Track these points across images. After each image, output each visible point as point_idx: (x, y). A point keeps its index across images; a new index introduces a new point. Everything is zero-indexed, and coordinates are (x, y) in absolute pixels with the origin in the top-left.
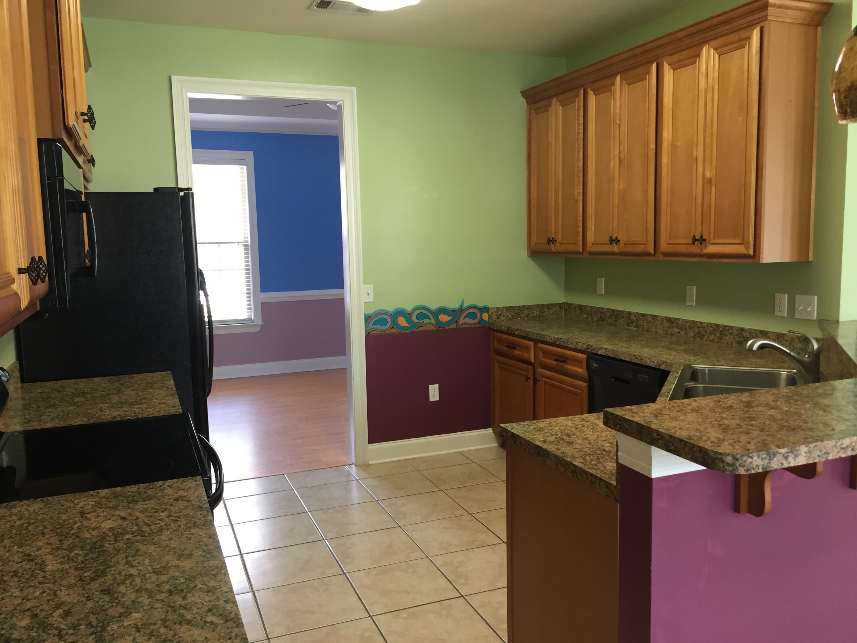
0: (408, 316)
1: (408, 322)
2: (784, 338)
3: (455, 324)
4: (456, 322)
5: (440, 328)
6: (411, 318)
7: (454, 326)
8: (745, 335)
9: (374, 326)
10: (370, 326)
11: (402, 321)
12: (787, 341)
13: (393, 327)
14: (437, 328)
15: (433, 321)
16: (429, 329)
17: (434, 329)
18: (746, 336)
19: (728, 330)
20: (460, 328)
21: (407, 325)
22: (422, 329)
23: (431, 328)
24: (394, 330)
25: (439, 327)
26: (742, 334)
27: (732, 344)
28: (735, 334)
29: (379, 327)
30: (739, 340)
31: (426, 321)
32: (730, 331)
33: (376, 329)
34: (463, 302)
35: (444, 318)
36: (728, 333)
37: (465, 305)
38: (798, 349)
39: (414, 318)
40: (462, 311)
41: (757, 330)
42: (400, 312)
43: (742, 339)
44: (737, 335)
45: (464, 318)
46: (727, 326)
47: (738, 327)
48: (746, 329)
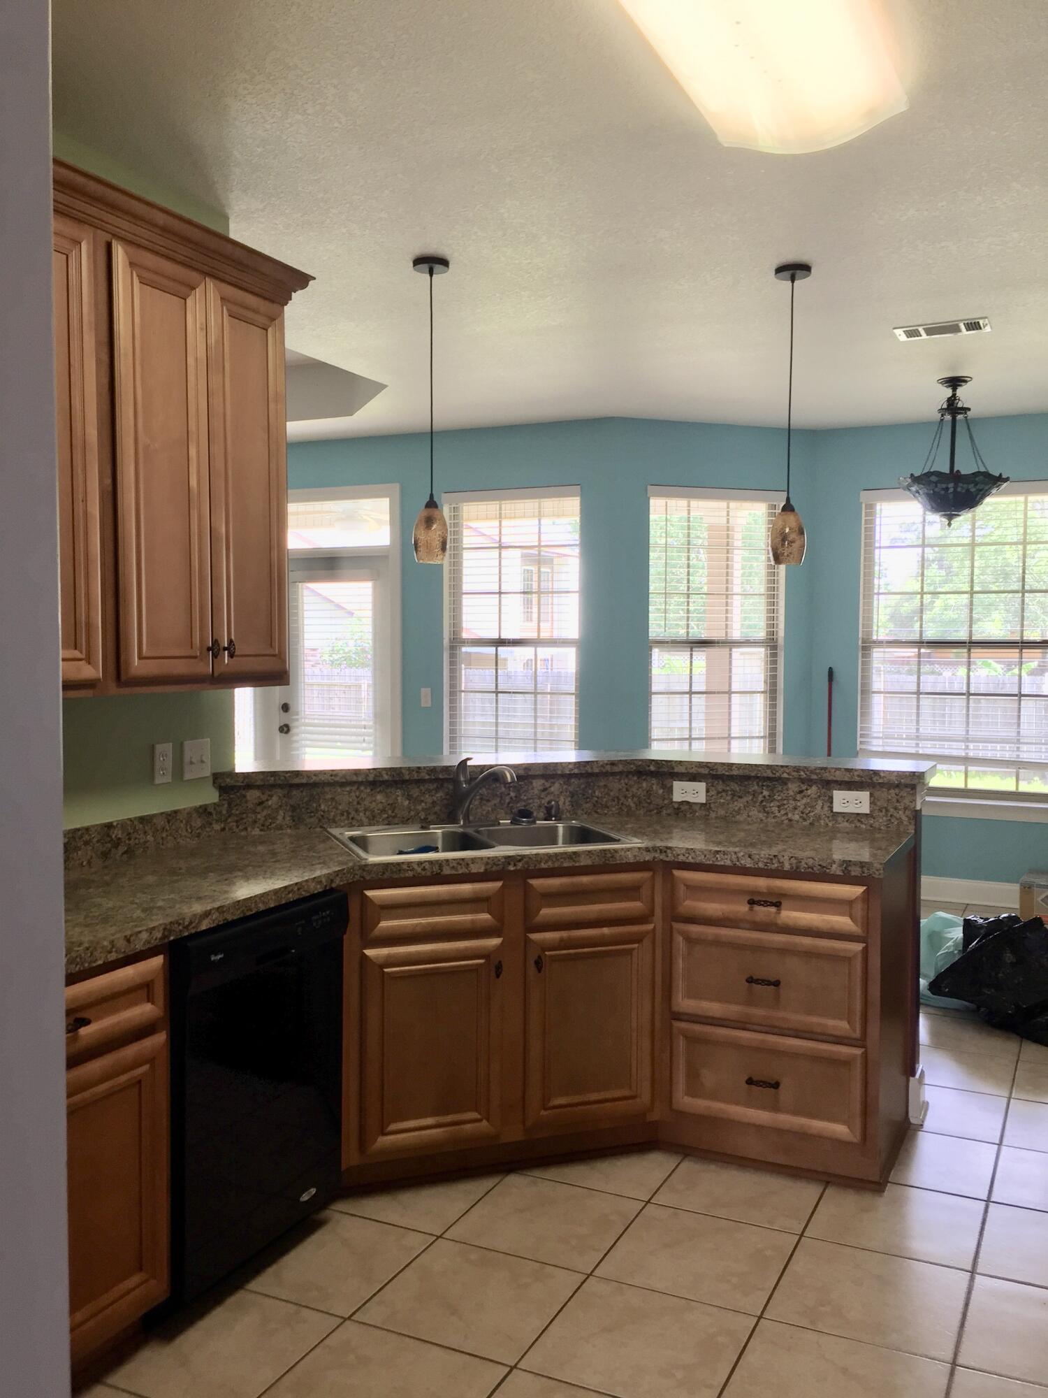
2: (178, 817)
8: (113, 836)
12: (182, 821)
18: (116, 837)
19: (81, 837)
26: (109, 836)
27: (89, 863)
28: (95, 840)
30: (104, 849)
32: (86, 837)
36: (80, 843)
38: (197, 829)
41: (135, 818)
43: (109, 845)
44: (98, 841)
46: (78, 830)
47: (101, 825)
48: (115, 824)
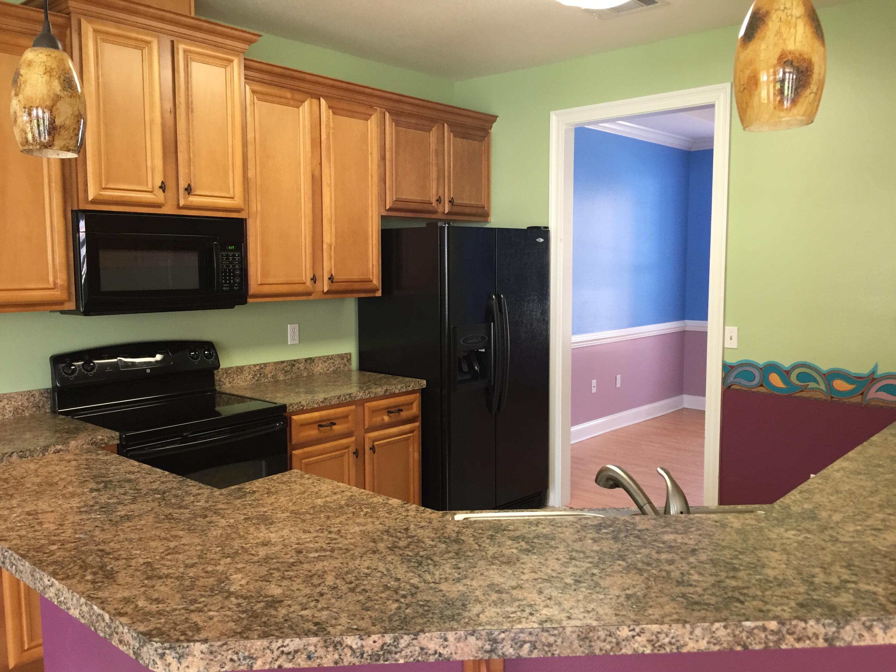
0: (785, 374)
1: (784, 382)
3: (860, 397)
4: (862, 394)
5: (833, 399)
6: (790, 378)
7: (858, 399)
9: (736, 380)
10: (731, 380)
11: (775, 379)
13: (762, 385)
14: (829, 398)
15: (823, 387)
16: (817, 397)
17: (824, 397)
20: (868, 404)
21: (783, 386)
22: (805, 394)
23: (818, 396)
24: (762, 389)
25: (832, 397)
29: (744, 382)
31: (812, 385)
33: (739, 384)
34: (876, 366)
35: (840, 385)
37: (880, 372)
39: (793, 377)
40: (874, 379)
42: (772, 367)
45: (876, 392)
